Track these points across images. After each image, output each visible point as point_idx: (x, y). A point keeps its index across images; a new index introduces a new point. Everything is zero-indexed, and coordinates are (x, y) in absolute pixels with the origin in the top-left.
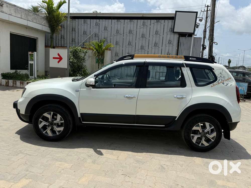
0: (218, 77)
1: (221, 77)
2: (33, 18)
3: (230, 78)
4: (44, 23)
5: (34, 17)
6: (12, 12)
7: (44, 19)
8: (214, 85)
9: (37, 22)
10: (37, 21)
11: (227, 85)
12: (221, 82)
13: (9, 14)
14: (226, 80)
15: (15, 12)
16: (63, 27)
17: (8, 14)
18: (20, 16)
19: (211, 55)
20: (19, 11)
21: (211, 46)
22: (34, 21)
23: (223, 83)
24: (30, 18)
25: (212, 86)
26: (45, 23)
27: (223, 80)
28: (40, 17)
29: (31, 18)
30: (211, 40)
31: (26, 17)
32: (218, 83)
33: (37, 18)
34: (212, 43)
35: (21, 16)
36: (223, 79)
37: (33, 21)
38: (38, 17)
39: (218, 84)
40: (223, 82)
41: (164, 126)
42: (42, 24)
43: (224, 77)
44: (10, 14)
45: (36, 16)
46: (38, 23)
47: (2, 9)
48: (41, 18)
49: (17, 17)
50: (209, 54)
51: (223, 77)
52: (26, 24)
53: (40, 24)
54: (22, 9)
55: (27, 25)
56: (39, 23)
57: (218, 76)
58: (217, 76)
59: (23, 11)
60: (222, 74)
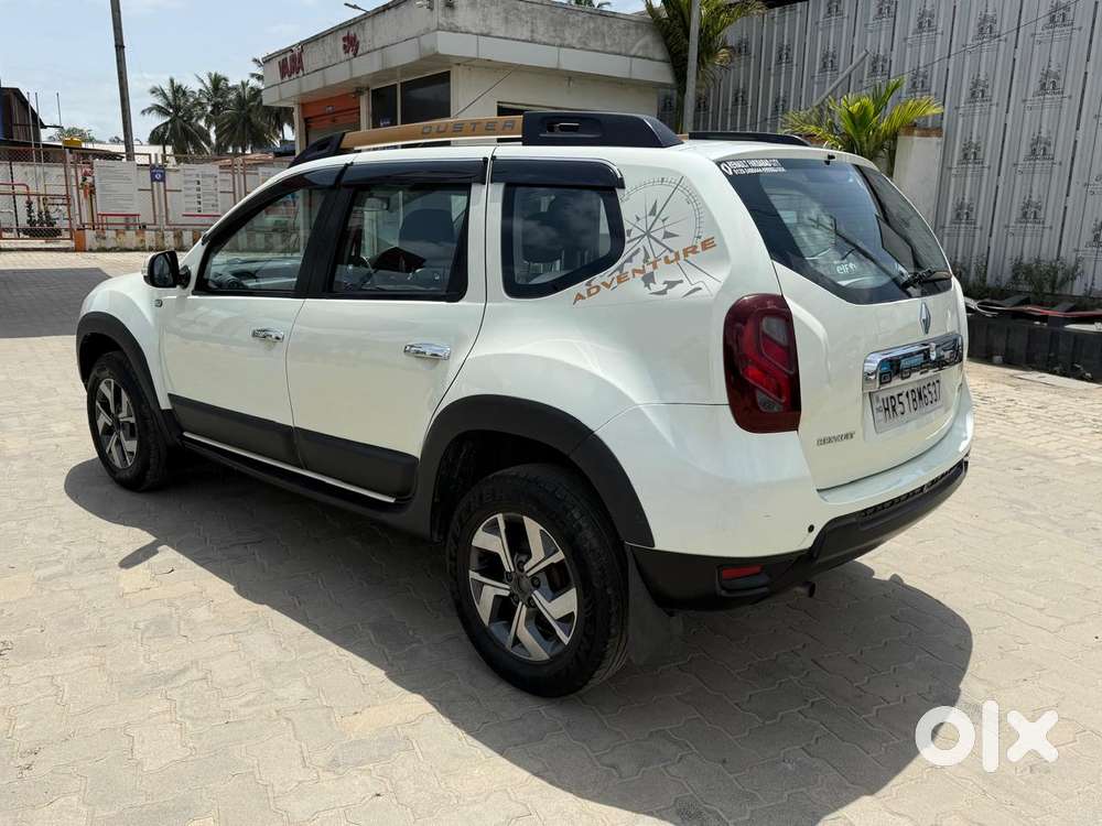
0: (627, 239)
1: (648, 234)
2: (588, 33)
3: (705, 246)
4: (639, 48)
5: (592, 25)
6: (494, 25)
7: (640, 31)
8: (594, 290)
9: (606, 45)
10: (608, 42)
11: (663, 292)
12: (635, 271)
13: (478, 32)
14: (672, 257)
15: (506, 20)
16: (743, 49)
17: (477, 34)
18: (526, 35)
20: (523, 16)
22: (592, 45)
23: (649, 279)
24: (570, 36)
25: (580, 297)
26: (645, 47)
27: (652, 259)
28: (622, 23)
29: (579, 35)
31: (553, 34)
32: (618, 273)
33: (606, 28)
35: (532, 31)
36: (658, 249)
37: (585, 43)
38: (610, 26)
39: (615, 283)
40: (649, 269)
41: (392, 501)
42: (632, 53)
43: (667, 235)
44: (485, 32)
45: (603, 24)
46: (609, 49)
47: (453, 16)
48: (629, 28)
49: (513, 39)
51: (659, 235)
52: (552, 64)
53: (619, 54)
54: (535, 6)
55: (558, 64)
56: (618, 51)
57: (630, 232)
58: (627, 227)
59: (541, 13)
60: (662, 217)
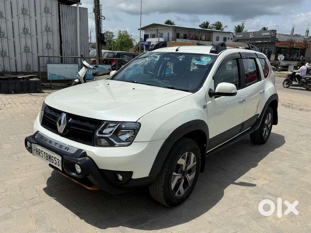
19: (99, 32)
21: (98, 21)
30: (98, 13)
34: (99, 16)
50: (97, 31)
